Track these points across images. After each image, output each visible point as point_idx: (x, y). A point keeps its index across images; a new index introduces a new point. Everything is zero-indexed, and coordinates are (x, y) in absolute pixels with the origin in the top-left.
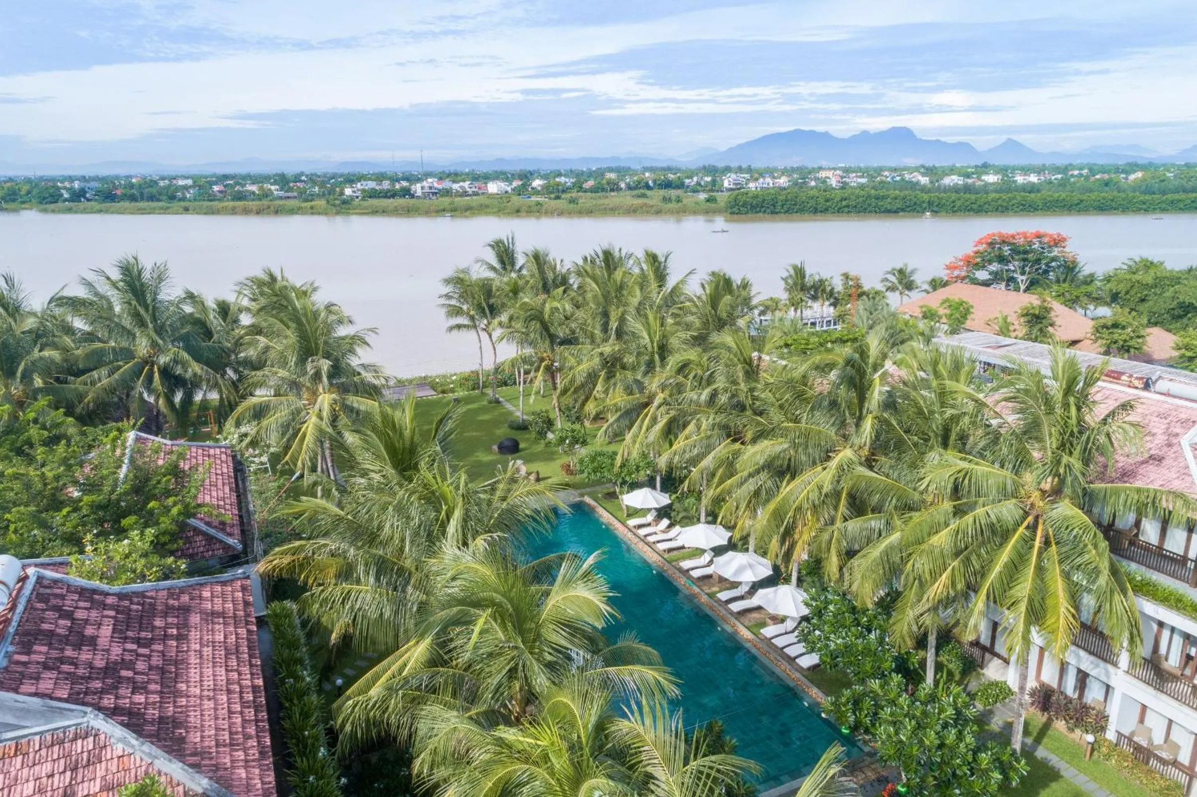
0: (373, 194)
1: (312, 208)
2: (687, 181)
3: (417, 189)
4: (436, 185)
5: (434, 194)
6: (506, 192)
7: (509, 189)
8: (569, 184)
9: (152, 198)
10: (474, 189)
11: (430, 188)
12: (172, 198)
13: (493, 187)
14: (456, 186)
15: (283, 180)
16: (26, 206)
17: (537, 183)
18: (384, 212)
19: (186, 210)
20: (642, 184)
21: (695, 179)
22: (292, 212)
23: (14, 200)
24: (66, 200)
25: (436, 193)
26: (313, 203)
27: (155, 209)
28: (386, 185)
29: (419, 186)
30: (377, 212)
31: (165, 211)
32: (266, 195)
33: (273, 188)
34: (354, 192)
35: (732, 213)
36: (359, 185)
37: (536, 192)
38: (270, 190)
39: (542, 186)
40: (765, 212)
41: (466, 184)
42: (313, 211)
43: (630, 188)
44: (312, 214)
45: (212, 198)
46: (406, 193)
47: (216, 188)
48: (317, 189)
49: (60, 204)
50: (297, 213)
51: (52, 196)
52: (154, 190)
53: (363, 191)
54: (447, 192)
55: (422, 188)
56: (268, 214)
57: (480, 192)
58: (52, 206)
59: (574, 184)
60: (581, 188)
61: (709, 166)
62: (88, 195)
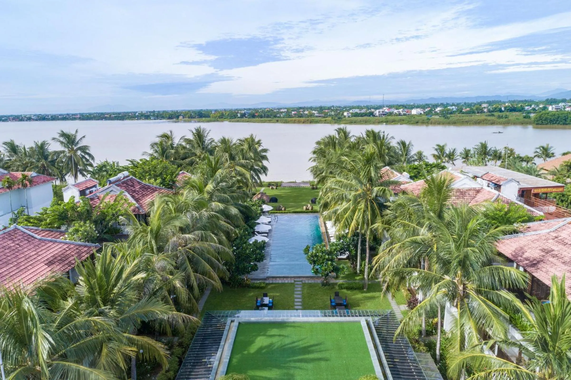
0: (356, 115)
1: (325, 120)
2: (526, 108)
3: (377, 112)
4: (386, 111)
5: (384, 114)
6: (421, 114)
7: (422, 112)
8: (455, 110)
9: (268, 117)
10: (404, 113)
11: (383, 112)
12: (275, 116)
13: (414, 112)
14: (396, 111)
15: (321, 109)
16: (226, 120)
17: (438, 109)
18: (355, 122)
19: (277, 121)
20: (498, 109)
21: (533, 106)
22: (317, 122)
23: (222, 118)
24: (239, 117)
25: (385, 114)
26: (326, 119)
27: (266, 121)
28: (363, 111)
29: (377, 111)
30: (352, 122)
31: (270, 122)
32: (312, 115)
33: (315, 112)
34: (348, 114)
35: (537, 124)
36: (351, 111)
37: (436, 114)
38: (314, 113)
39: (440, 111)
40: (559, 123)
41: (401, 110)
42: (326, 122)
43: (489, 111)
44: (325, 123)
45: (290, 116)
46: (372, 114)
47: (293, 113)
48: (333, 112)
49: (237, 119)
50: (319, 123)
51: (234, 116)
52: (269, 114)
53: (352, 113)
54: (391, 114)
55: (379, 112)
56: (307, 123)
57: (407, 114)
58: (233, 120)
59: (457, 110)
60: (461, 111)
61: (551, 99)
62: (246, 116)
